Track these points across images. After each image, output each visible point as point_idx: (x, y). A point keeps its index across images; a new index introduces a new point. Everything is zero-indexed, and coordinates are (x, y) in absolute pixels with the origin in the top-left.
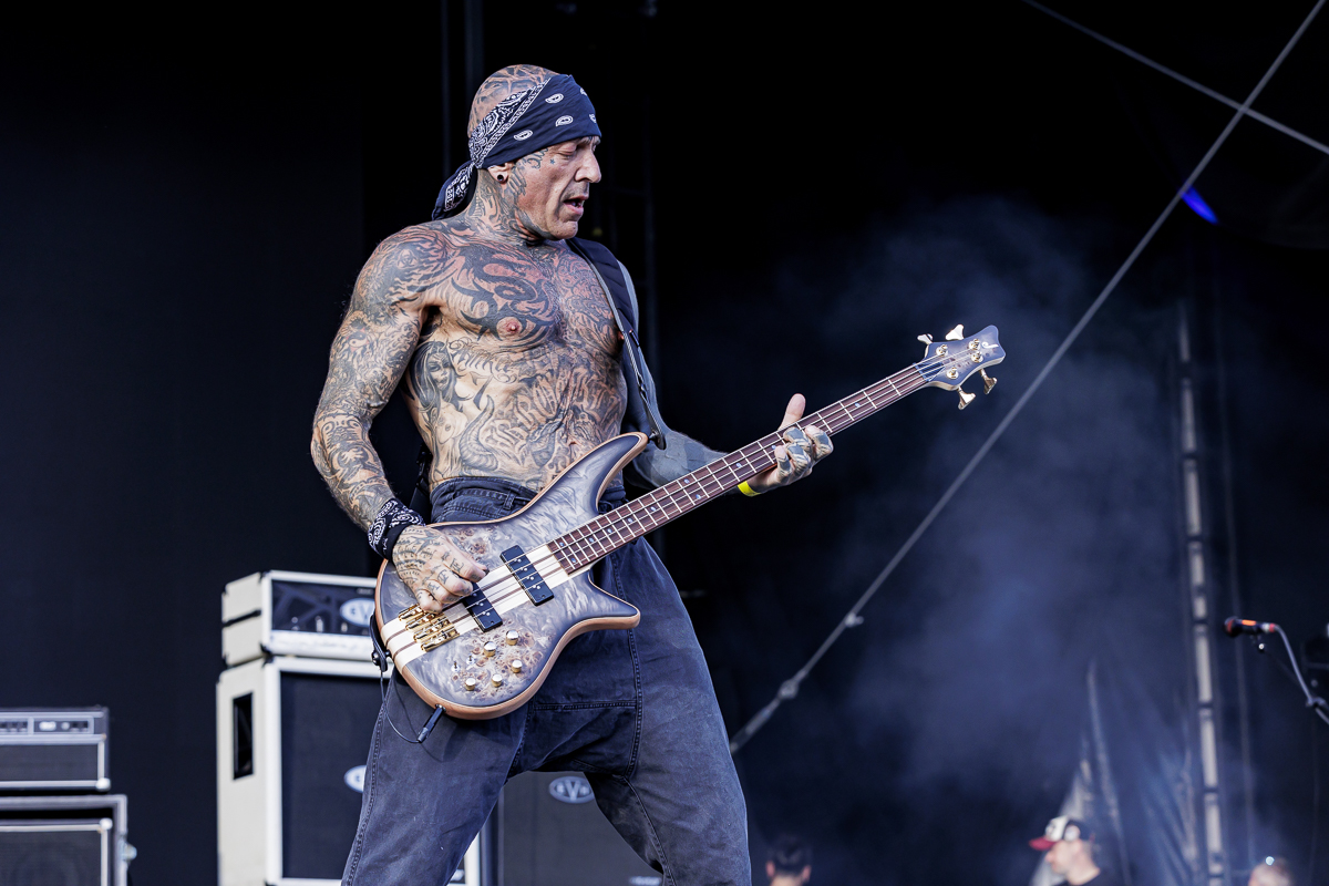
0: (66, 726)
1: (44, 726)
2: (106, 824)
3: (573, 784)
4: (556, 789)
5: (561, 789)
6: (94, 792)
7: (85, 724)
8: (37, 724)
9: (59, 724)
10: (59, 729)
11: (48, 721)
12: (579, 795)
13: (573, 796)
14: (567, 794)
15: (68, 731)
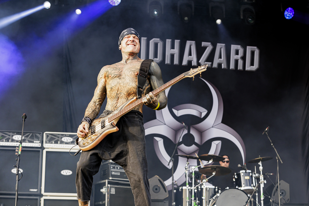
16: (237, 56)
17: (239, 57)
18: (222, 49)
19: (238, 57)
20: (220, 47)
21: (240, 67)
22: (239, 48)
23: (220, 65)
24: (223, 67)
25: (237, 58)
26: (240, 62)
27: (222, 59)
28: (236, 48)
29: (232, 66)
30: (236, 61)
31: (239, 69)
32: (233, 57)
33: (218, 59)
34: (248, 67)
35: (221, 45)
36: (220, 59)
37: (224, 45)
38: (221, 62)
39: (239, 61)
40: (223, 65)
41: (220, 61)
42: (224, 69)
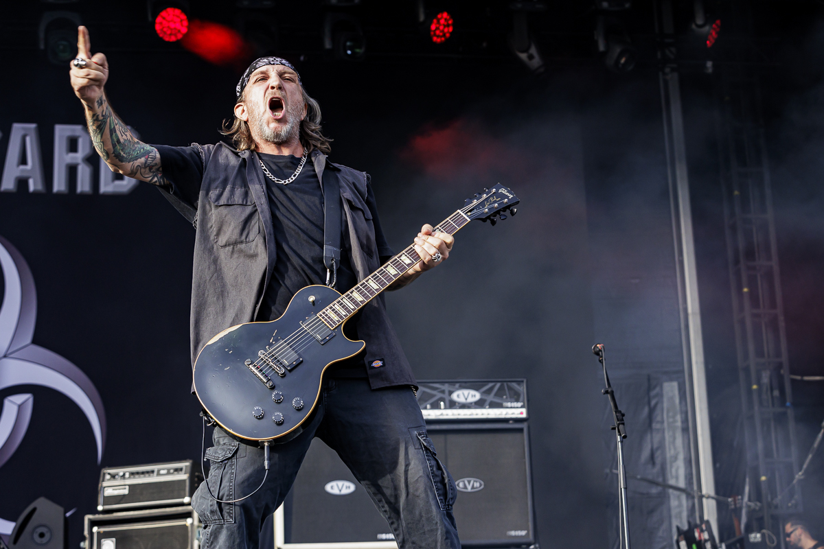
0: (172, 471)
1: (162, 472)
2: (189, 521)
3: (469, 482)
4: (458, 485)
5: (461, 485)
6: (182, 504)
7: (181, 469)
8: (159, 471)
9: (169, 470)
10: (169, 473)
11: (163, 469)
12: (473, 487)
13: (469, 488)
14: (465, 487)
15: (172, 474)
16: (72, 155)
17: (79, 157)
18: (28, 139)
19: (76, 158)
20: (22, 133)
21: (84, 185)
22: (77, 133)
23: (22, 183)
24: (32, 188)
25: (74, 162)
26: (84, 173)
27: (29, 166)
28: (69, 133)
29: (59, 185)
30: (72, 170)
31: (79, 190)
32: (62, 159)
33: (18, 165)
34: (106, 185)
35: (24, 129)
36: (22, 167)
37: (33, 126)
38: (25, 175)
39: (80, 169)
40: (31, 182)
41: (23, 171)
42: (36, 194)
